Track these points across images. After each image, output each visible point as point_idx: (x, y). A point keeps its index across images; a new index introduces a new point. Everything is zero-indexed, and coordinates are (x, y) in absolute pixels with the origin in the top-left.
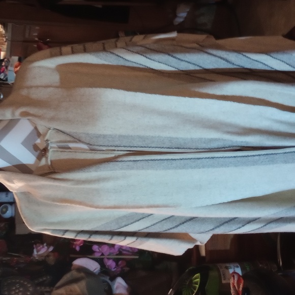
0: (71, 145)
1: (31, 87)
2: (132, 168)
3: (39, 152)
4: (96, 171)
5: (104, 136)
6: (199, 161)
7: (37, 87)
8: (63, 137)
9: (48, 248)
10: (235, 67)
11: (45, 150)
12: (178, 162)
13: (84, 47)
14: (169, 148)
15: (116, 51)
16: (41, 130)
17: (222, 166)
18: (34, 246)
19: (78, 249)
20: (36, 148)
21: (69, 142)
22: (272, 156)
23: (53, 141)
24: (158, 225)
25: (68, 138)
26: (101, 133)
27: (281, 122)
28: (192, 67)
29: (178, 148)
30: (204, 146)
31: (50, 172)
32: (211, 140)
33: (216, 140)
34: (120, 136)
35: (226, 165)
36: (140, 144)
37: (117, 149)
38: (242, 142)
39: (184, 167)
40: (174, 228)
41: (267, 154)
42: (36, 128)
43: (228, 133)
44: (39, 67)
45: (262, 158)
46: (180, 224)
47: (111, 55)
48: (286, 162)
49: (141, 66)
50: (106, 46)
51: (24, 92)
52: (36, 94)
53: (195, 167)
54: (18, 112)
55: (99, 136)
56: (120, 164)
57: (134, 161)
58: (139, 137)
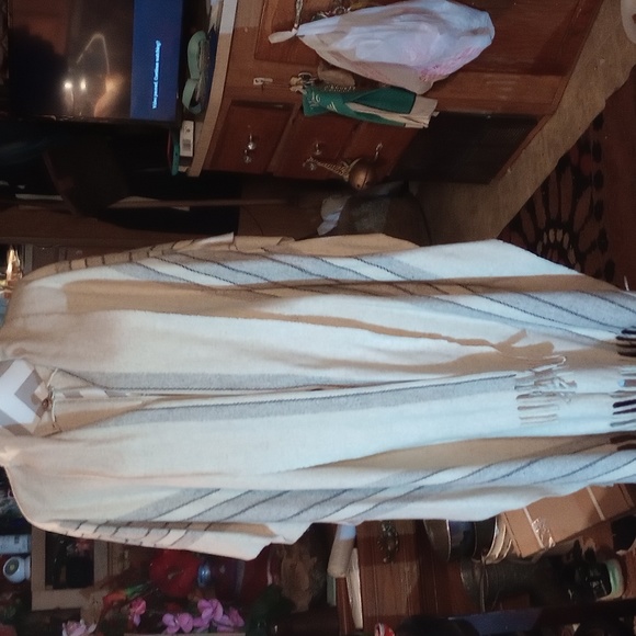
0: (83, 392)
1: (28, 315)
2: (167, 420)
3: (39, 405)
4: (116, 425)
5: (127, 376)
6: (262, 406)
7: (37, 314)
8: (72, 382)
9: (87, 628)
10: (314, 277)
11: (48, 401)
12: (232, 409)
13: (103, 259)
14: (217, 389)
15: (146, 262)
16: (42, 372)
17: (295, 412)
18: (63, 625)
19: (137, 620)
20: (34, 399)
21: (81, 387)
22: (365, 396)
23: (59, 387)
24: (217, 509)
25: (79, 383)
26: (122, 371)
27: (379, 350)
28: (253, 281)
29: (232, 389)
30: (268, 385)
31: (54, 432)
32: (278, 377)
33: (283, 376)
34: (149, 375)
35: (302, 412)
36: (177, 385)
37: (144, 392)
38: (321, 378)
39: (241, 416)
40: (240, 513)
41: (358, 394)
42: (35, 372)
43: (301, 365)
44: (40, 288)
45: (351, 399)
46: (250, 507)
47: (139, 267)
48: (386, 405)
49: (182, 282)
50: (133, 256)
51: (19, 323)
52: (34, 325)
53: (256, 416)
54: (10, 351)
55: (119, 376)
56: (149, 414)
57: (168, 408)
58: (175, 375)
